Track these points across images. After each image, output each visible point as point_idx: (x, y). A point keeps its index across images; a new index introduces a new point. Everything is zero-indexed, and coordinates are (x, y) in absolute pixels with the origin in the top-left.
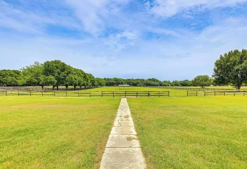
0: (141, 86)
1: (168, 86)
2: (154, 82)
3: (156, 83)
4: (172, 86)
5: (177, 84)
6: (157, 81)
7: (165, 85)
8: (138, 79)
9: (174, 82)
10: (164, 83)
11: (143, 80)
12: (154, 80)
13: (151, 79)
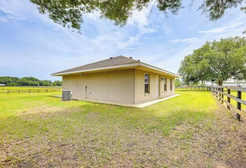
0: (13, 85)
1: (50, 85)
2: (33, 82)
3: (35, 83)
4: (55, 85)
5: (59, 84)
6: (36, 80)
7: (46, 85)
8: (9, 77)
9: (56, 81)
10: (45, 83)
11: (17, 79)
12: (32, 79)
13: (27, 78)
